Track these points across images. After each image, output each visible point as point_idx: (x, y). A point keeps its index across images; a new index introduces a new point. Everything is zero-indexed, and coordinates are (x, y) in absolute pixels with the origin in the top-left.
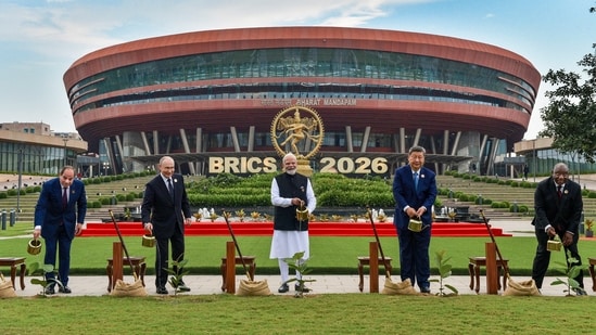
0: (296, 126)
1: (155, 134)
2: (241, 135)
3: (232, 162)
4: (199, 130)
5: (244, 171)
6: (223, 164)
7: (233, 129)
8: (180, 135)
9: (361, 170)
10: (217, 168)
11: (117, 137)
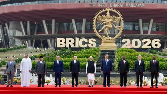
0: (107, 21)
1: (28, 23)
2: (78, 23)
3: (70, 41)
4: (53, 21)
5: (77, 46)
6: (65, 42)
7: (73, 20)
8: (42, 23)
9: (145, 46)
10: (61, 44)
11: (6, 25)
